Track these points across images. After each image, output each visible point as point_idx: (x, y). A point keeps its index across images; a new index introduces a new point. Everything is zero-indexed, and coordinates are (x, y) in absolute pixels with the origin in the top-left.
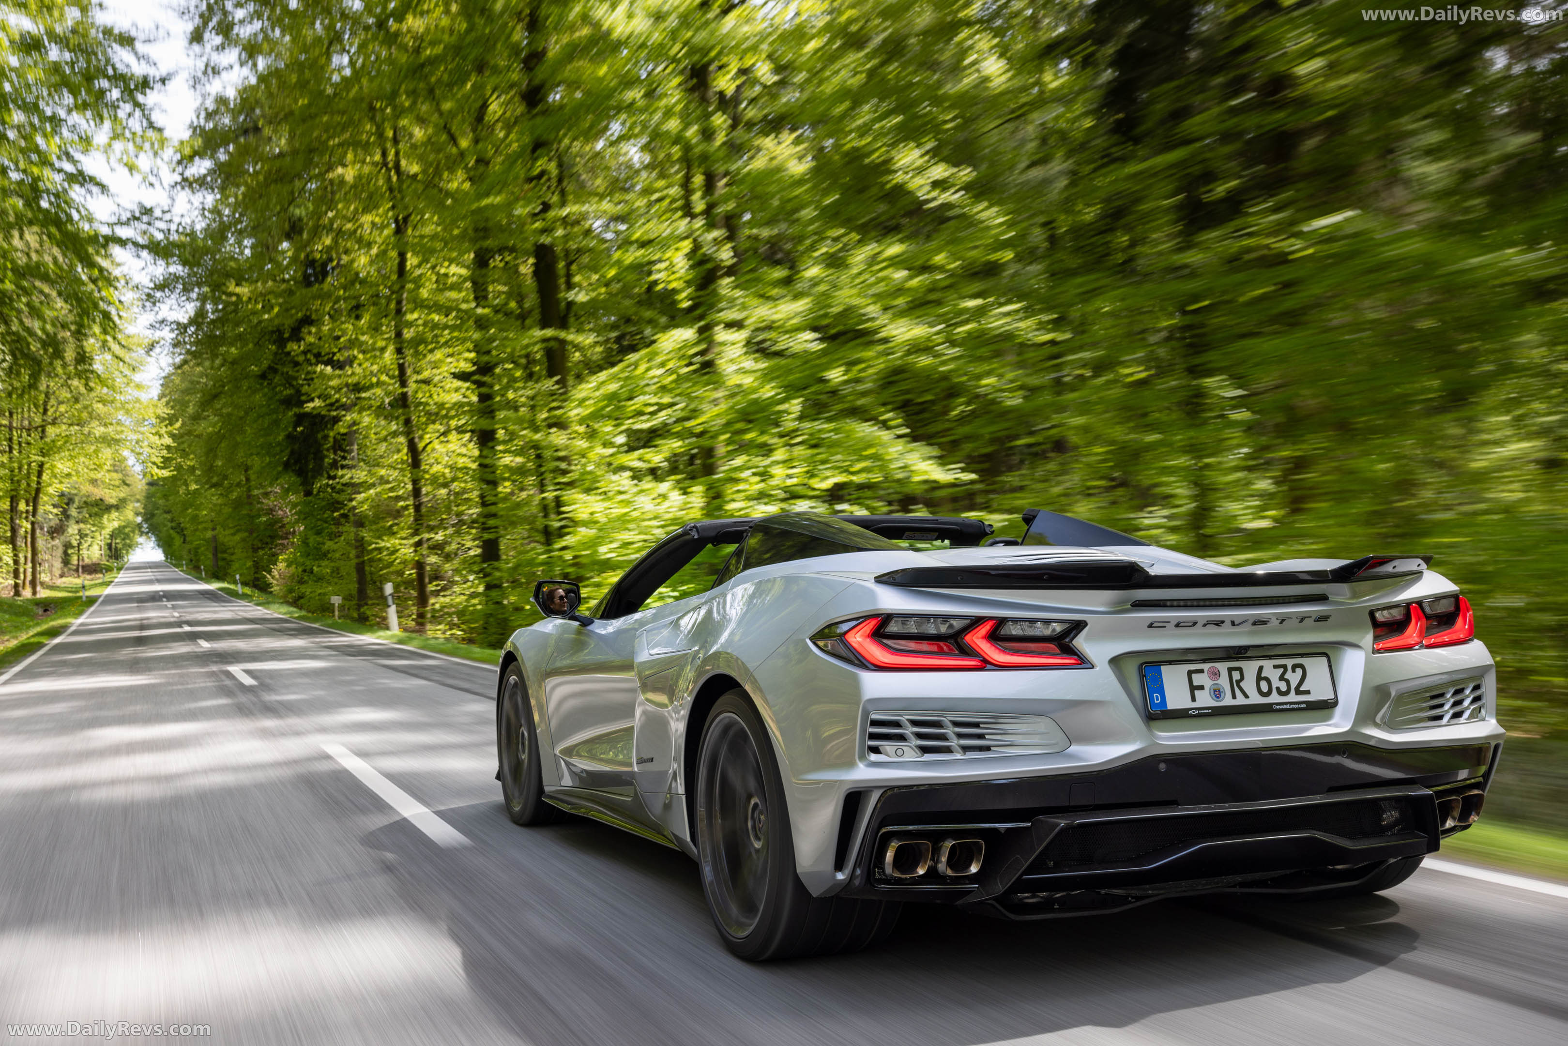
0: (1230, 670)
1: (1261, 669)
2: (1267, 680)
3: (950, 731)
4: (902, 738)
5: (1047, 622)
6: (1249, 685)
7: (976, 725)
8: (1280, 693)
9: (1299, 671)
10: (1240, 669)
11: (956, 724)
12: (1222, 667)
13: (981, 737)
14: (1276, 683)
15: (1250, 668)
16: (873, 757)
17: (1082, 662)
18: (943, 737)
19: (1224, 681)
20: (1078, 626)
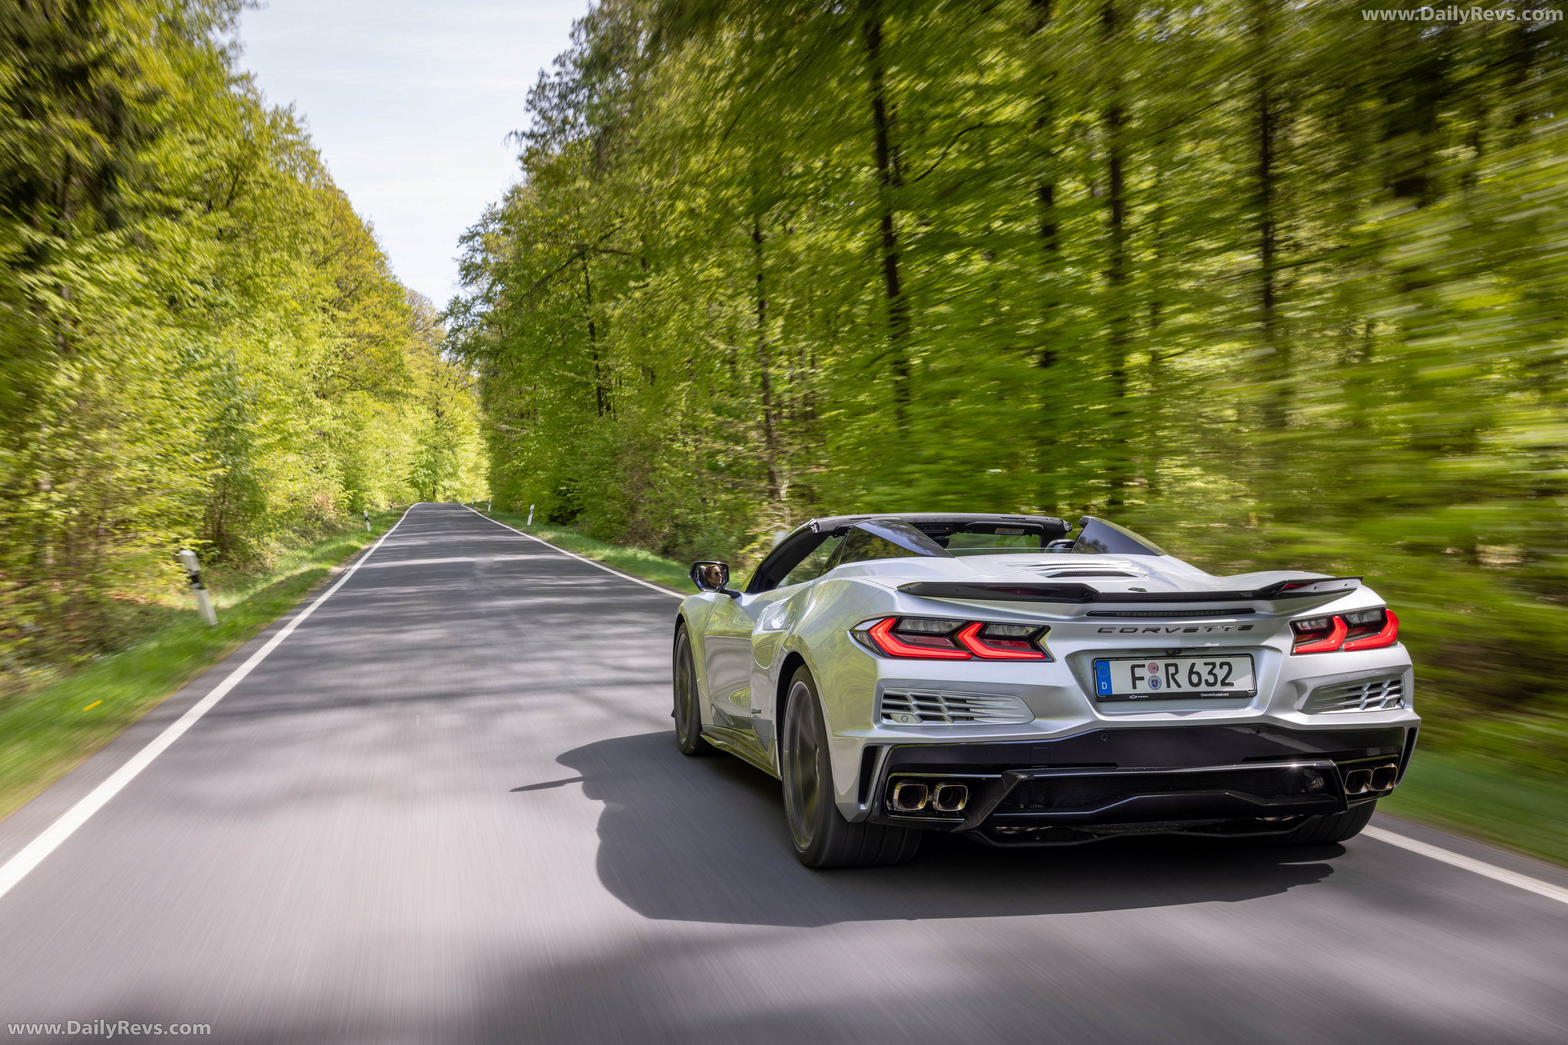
0: (1167, 666)
1: (1193, 665)
2: (1199, 674)
3: (944, 704)
4: (907, 708)
5: (1022, 626)
6: (1182, 677)
7: (964, 701)
8: (1208, 683)
9: (1226, 668)
10: (1176, 666)
11: (947, 699)
12: (1161, 664)
13: (967, 710)
14: (1205, 676)
15: (1184, 665)
16: (885, 721)
17: (1046, 657)
18: (937, 709)
19: (1161, 675)
20: (1042, 630)
